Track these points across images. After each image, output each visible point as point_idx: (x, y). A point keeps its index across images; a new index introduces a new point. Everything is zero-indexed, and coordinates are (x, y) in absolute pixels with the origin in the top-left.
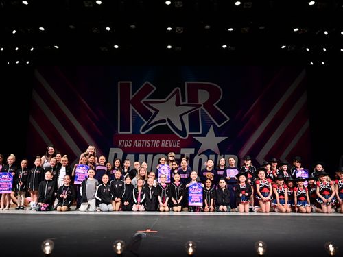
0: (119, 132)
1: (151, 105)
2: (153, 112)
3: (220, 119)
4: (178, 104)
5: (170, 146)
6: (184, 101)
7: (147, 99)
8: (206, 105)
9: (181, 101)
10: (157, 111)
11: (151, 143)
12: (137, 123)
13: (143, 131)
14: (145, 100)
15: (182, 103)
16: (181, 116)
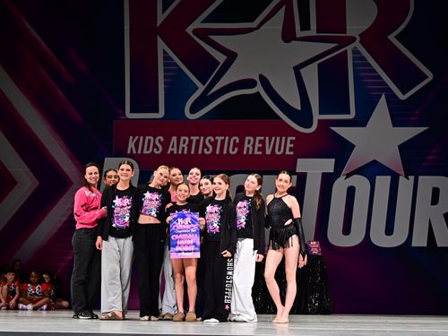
0: (129, 115)
1: (214, 38)
2: (221, 58)
3: (405, 75)
4: (288, 35)
5: (268, 152)
6: (306, 26)
7: (205, 21)
8: (366, 38)
9: (298, 27)
10: (231, 57)
11: (214, 144)
12: (178, 90)
13: (193, 110)
14: (197, 24)
15: (299, 33)
16: (297, 69)
